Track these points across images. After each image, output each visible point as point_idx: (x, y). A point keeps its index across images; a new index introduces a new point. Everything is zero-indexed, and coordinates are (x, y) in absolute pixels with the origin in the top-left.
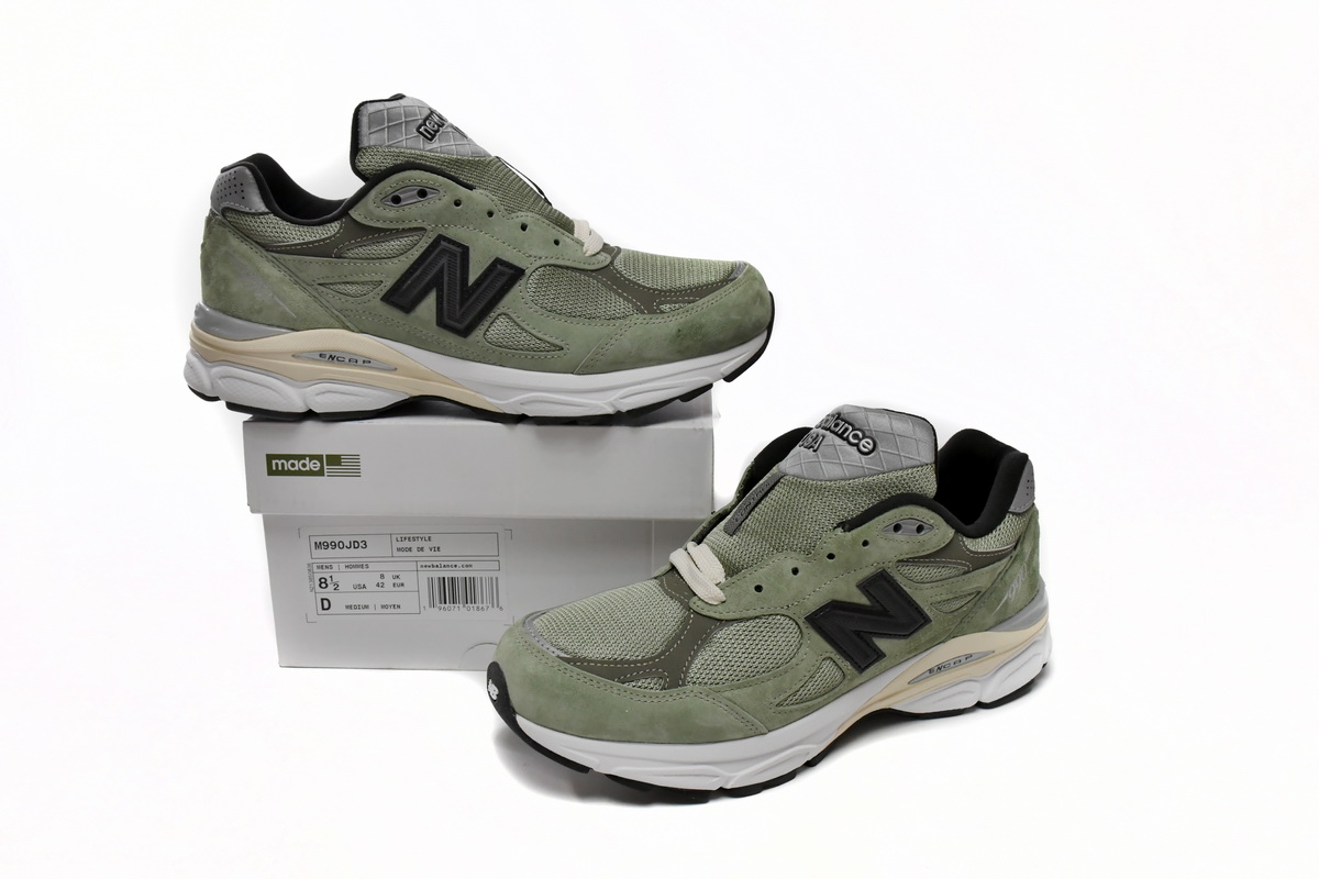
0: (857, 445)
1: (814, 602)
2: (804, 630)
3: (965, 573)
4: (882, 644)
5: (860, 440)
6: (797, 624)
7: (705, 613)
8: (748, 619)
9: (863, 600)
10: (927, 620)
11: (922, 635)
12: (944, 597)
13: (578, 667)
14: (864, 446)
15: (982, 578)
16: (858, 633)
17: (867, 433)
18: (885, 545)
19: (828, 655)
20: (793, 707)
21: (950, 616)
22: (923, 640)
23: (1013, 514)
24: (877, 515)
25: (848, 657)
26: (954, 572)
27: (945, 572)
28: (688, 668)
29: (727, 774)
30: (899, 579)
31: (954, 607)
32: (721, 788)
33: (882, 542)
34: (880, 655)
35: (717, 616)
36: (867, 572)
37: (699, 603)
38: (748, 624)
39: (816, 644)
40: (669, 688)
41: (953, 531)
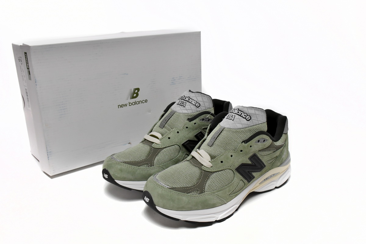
0: (245, 118)
1: (237, 165)
2: (235, 173)
3: (274, 152)
4: (254, 174)
5: (246, 116)
6: (233, 171)
7: (206, 170)
8: (219, 171)
9: (250, 162)
10: (265, 166)
11: (263, 170)
12: (269, 159)
13: (174, 190)
14: (248, 118)
15: (278, 153)
16: (248, 172)
17: (248, 114)
18: (256, 146)
19: (241, 179)
20: (233, 195)
21: (270, 164)
22: (263, 172)
23: (285, 134)
24: (254, 138)
25: (246, 179)
26: (272, 152)
27: (270, 152)
28: (205, 187)
29: (217, 216)
30: (259, 155)
31: (271, 161)
32: (216, 220)
33: (255, 146)
34: (254, 177)
35: (211, 171)
36: (251, 154)
37: (205, 167)
38: (219, 172)
39: (238, 176)
40: (200, 194)
41: (271, 140)
